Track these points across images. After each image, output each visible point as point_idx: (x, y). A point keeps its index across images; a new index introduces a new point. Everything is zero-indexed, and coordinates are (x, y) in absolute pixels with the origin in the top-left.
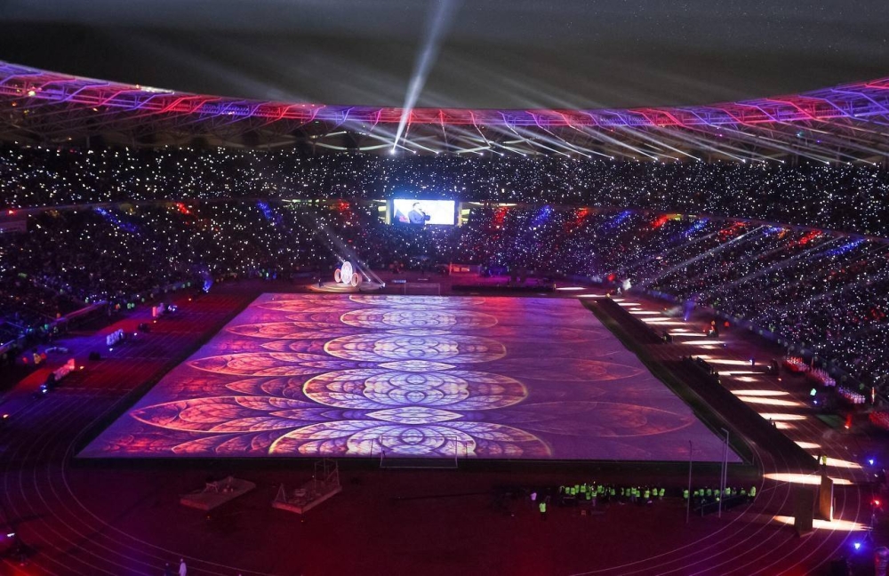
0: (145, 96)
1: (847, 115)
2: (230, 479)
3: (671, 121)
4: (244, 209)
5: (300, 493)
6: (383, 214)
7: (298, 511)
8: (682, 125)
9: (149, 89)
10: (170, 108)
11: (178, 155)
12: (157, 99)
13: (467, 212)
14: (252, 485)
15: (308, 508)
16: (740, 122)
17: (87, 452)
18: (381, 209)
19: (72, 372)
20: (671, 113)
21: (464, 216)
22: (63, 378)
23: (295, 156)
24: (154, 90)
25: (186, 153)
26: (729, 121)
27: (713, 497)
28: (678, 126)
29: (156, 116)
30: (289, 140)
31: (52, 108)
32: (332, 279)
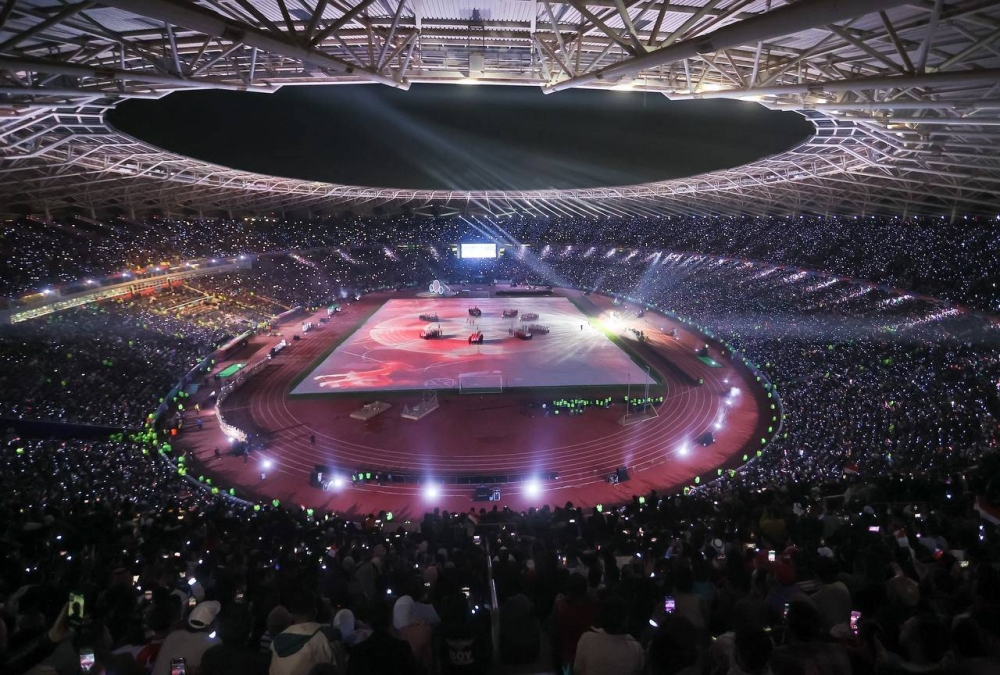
0: (315, 187)
2: (377, 402)
5: (416, 409)
7: (416, 418)
10: (330, 194)
12: (321, 188)
13: (503, 250)
14: (389, 406)
15: (421, 416)
17: (296, 391)
18: (454, 249)
19: (284, 348)
21: (501, 252)
22: (280, 350)
23: (403, 220)
29: (322, 199)
31: (261, 195)
32: (428, 290)
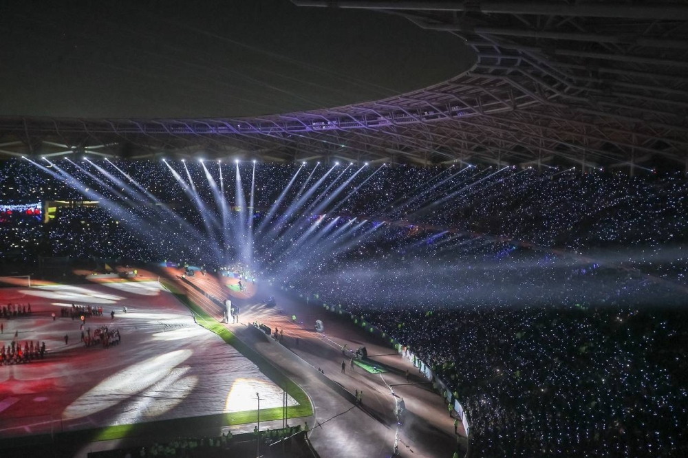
1: (364, 126)
3: (230, 130)
8: (239, 133)
13: (53, 209)
16: (284, 131)
20: (228, 122)
21: (51, 214)
26: (275, 130)
28: (236, 134)
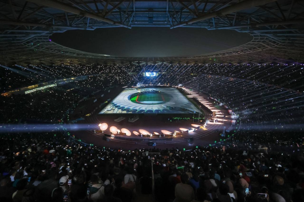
0: (105, 56)
2: (122, 117)
4: (122, 75)
5: (132, 119)
6: (144, 75)
7: (132, 122)
9: (105, 55)
11: (111, 66)
12: (107, 57)
13: (158, 74)
14: (125, 118)
15: (134, 121)
23: (130, 66)
24: (106, 55)
25: (112, 66)
27: (197, 119)
29: (107, 60)
30: (128, 63)
31: (90, 59)
32: (136, 85)
